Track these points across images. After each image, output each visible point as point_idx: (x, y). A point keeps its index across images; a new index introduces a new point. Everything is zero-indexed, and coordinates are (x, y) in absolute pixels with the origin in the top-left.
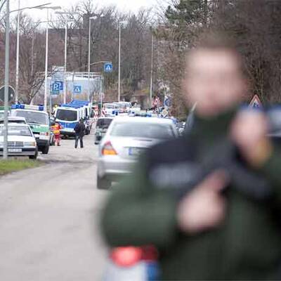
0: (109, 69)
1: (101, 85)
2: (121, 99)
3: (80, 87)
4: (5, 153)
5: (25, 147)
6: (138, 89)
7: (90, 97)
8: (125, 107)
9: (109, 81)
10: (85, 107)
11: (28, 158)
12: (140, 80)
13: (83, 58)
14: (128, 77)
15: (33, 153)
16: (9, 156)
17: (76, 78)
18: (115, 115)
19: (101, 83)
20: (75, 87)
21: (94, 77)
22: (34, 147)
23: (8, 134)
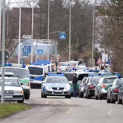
0: (63, 37)
1: (56, 49)
2: (71, 59)
3: (42, 51)
4: (2, 99)
5: (15, 94)
6: (83, 52)
7: (50, 58)
8: (75, 65)
9: (62, 46)
10: (48, 65)
11: (17, 102)
12: (84, 45)
13: (42, 29)
14: (75, 43)
15: (21, 99)
16: (5, 101)
17: (39, 44)
18: (74, 71)
19: (56, 47)
20: (38, 51)
21: (51, 43)
22: (22, 94)
23: (4, 85)
